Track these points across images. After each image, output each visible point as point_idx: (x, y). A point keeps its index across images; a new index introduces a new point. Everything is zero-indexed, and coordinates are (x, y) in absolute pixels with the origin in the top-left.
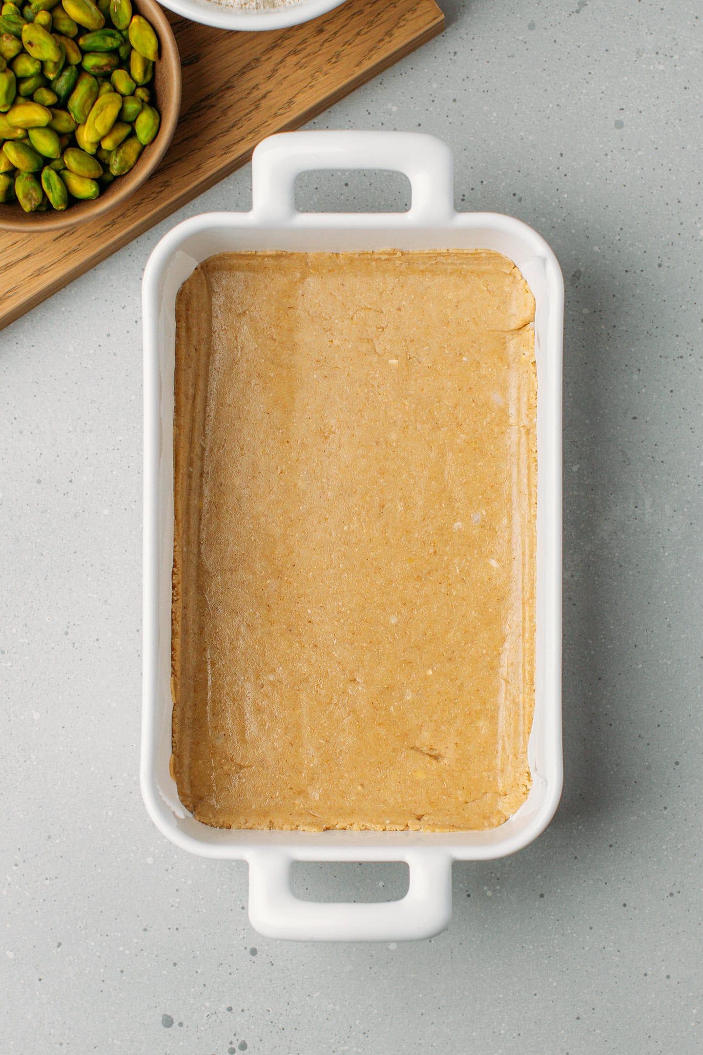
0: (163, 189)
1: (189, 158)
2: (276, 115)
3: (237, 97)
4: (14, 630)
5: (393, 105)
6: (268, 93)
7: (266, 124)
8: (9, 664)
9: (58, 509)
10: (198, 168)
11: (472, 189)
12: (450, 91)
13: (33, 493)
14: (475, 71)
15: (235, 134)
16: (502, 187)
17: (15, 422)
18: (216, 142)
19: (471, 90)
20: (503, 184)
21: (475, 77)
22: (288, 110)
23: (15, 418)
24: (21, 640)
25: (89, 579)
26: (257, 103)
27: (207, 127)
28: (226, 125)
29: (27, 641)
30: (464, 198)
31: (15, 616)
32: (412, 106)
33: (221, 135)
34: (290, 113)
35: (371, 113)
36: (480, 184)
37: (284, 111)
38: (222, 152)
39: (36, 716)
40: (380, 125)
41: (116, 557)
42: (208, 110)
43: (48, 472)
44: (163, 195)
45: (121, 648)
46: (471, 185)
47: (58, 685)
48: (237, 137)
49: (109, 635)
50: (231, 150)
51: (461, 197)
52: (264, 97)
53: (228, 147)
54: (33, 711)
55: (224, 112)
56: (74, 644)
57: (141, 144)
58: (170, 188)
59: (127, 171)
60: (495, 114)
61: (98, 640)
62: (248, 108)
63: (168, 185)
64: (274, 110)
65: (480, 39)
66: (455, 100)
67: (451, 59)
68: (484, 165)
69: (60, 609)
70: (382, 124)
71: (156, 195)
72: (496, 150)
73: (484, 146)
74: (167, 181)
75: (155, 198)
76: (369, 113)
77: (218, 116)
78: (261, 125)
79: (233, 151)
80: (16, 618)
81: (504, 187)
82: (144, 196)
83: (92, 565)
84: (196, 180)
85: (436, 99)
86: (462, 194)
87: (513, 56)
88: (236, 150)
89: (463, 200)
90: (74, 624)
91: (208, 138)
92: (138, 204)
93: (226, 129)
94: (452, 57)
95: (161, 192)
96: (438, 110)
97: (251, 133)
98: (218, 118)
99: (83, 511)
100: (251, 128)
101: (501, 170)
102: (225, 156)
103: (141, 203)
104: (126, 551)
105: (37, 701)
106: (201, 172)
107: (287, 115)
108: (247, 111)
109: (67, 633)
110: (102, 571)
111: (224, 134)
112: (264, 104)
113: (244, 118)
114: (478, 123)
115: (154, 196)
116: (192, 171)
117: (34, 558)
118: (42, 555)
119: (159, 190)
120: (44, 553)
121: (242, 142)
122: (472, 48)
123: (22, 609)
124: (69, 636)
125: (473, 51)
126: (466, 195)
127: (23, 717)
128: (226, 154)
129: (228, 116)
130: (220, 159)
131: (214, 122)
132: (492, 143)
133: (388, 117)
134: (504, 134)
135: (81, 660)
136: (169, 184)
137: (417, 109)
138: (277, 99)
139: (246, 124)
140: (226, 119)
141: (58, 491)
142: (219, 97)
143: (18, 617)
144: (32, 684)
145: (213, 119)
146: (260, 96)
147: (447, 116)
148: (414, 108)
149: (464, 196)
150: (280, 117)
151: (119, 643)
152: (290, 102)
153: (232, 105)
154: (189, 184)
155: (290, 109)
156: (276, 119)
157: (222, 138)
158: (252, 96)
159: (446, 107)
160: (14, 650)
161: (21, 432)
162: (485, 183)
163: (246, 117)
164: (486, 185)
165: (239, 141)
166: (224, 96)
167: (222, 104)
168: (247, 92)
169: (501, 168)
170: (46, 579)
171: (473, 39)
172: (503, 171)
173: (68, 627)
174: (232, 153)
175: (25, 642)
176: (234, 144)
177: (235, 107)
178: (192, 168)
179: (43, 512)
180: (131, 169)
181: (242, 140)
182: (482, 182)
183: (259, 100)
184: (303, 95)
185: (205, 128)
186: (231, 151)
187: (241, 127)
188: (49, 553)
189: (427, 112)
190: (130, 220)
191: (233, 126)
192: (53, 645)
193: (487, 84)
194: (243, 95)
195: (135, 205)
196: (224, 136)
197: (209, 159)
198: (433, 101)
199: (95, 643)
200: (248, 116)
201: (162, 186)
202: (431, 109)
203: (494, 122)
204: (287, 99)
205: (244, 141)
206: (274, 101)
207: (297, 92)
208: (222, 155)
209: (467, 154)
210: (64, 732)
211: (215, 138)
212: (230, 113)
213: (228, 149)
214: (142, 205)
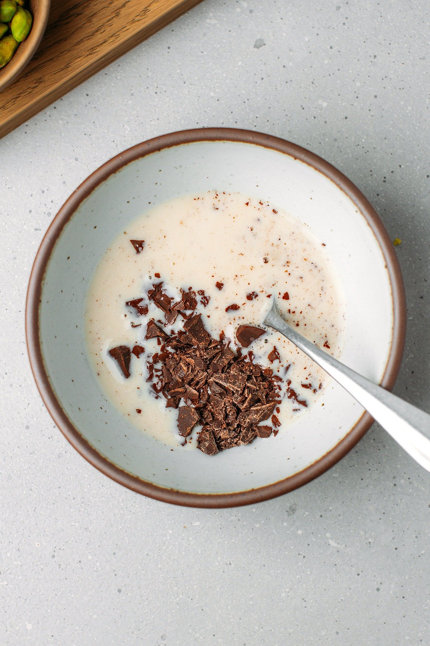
0: (37, 85)
1: (59, 58)
2: (133, 21)
3: (100, 6)
4: (9, 554)
5: (323, 101)
6: (127, 2)
7: (125, 29)
8: (5, 583)
9: (44, 451)
10: (67, 66)
11: (392, 172)
12: (371, 89)
13: (22, 437)
14: (392, 72)
15: (99, 37)
16: (417, 170)
17: (5, 376)
18: (82, 44)
19: (389, 88)
20: (418, 167)
21: (392, 76)
22: (144, 17)
23: (6, 374)
24: (15, 563)
25: (72, 510)
26: (118, 11)
27: (75, 32)
28: (91, 31)
29: (20, 564)
30: (385, 180)
31: (10, 542)
32: (340, 102)
33: (87, 38)
34: (145, 19)
35: (305, 108)
36: (399, 167)
37: (140, 18)
38: (88, 53)
39: (29, 627)
40: (313, 118)
41: (94, 491)
42: (76, 17)
43: (35, 419)
44: (36, 90)
45: (100, 569)
46: (391, 169)
47: (47, 600)
48: (100, 40)
49: (90, 557)
50: (96, 50)
51: (383, 179)
52: (124, 6)
53: (92, 48)
54: (27, 623)
55: (89, 20)
56: (60, 565)
57: (17, 42)
58: (43, 84)
59: (4, 65)
60: (410, 108)
61: (80, 562)
62: (109, 16)
63: (42, 82)
64: (132, 17)
65: (396, 45)
66: (376, 97)
67: (371, 62)
68: (402, 151)
69: (48, 536)
70: (315, 118)
71: (31, 90)
72: (412, 139)
73: (401, 135)
74: (40, 78)
75: (30, 92)
76: (303, 109)
77: (84, 22)
78: (121, 30)
79: (97, 52)
80: (11, 544)
81: (419, 170)
82: (21, 91)
83: (74, 499)
84: (65, 77)
85: (359, 96)
86: (384, 176)
87: (424, 59)
88: (99, 51)
89: (384, 181)
90: (60, 549)
91: (75, 41)
92: (16, 98)
93: (91, 33)
94: (372, 59)
95: (36, 87)
96: (362, 105)
97: (112, 37)
98: (84, 24)
99: (66, 452)
100: (113, 32)
101: (417, 155)
102: (89, 56)
103: (18, 97)
104: (103, 486)
105: (29, 614)
106: (69, 70)
107: (143, 20)
108: (109, 18)
109: (53, 557)
110: (83, 503)
111: (89, 38)
112: (123, 12)
113: (106, 24)
114: (395, 116)
115: (29, 90)
116: (62, 70)
117: (25, 492)
118: (31, 490)
119: (34, 85)
120: (33, 488)
121: (104, 44)
122: (389, 52)
123: (16, 536)
124: (55, 559)
125: (390, 55)
126: (387, 177)
127: (18, 628)
128: (90, 54)
129: (92, 22)
130: (85, 59)
131: (81, 27)
132: (408, 133)
133: (319, 111)
134: (418, 125)
135: (66, 579)
136: (42, 80)
137: (343, 104)
138: (134, 8)
139: (108, 29)
140: (90, 25)
141: (44, 435)
142: (85, 7)
143: (12, 543)
144: (25, 600)
145: (80, 25)
146: (120, 5)
147: (370, 110)
148: (341, 103)
149: (385, 178)
150: (137, 23)
151: (98, 564)
152: (146, 10)
153: (96, 13)
154: (60, 80)
155: (145, 16)
156: (133, 25)
157: (88, 41)
158: (113, 5)
159: (368, 102)
160: (9, 571)
161: (11, 385)
162: (402, 166)
163: (108, 23)
164: (403, 168)
165: (102, 43)
166: (89, 5)
167: (88, 12)
168: (108, 2)
169: (416, 153)
170: (35, 511)
171: (390, 44)
172: (418, 156)
173: (55, 551)
174: (96, 54)
175: (18, 564)
176: (98, 46)
177: (99, 14)
178: (62, 67)
179: (31, 454)
180: (8, 63)
181: (104, 43)
182: (400, 166)
183: (119, 9)
184: (157, 4)
185: (73, 32)
186: (95, 53)
187: (104, 31)
188: (37, 489)
189: (352, 107)
190: (9, 112)
191: (97, 31)
192: (42, 566)
193: (403, 82)
194: (105, 4)
195: (13, 99)
196: (89, 39)
197: (76, 58)
198: (357, 97)
199: (78, 565)
200: (110, 22)
201: (36, 83)
202: (356, 104)
203: (409, 115)
204: (143, 7)
205: (107, 43)
206: (131, 10)
207: (152, 1)
208: (88, 55)
209: (387, 142)
210: (52, 640)
211: (81, 41)
212: (95, 20)
213: (92, 50)
214: (19, 99)
